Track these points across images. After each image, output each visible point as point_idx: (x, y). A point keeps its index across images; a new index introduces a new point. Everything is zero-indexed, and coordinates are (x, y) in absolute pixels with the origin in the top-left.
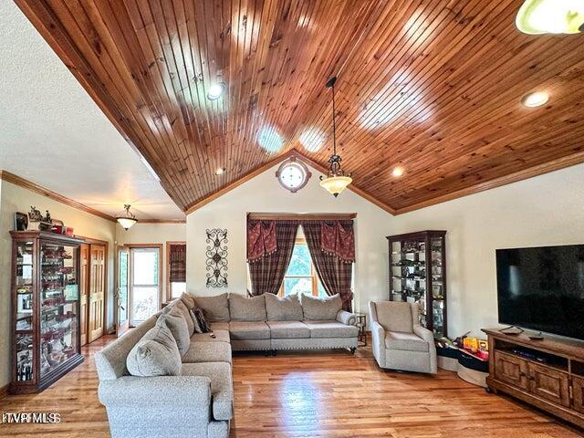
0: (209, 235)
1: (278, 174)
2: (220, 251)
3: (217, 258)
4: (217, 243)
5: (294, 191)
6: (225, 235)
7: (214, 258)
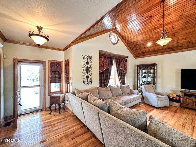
0: (84, 58)
1: (109, 36)
2: (89, 66)
3: (87, 70)
4: (88, 63)
5: (114, 44)
6: (91, 59)
7: (86, 70)
